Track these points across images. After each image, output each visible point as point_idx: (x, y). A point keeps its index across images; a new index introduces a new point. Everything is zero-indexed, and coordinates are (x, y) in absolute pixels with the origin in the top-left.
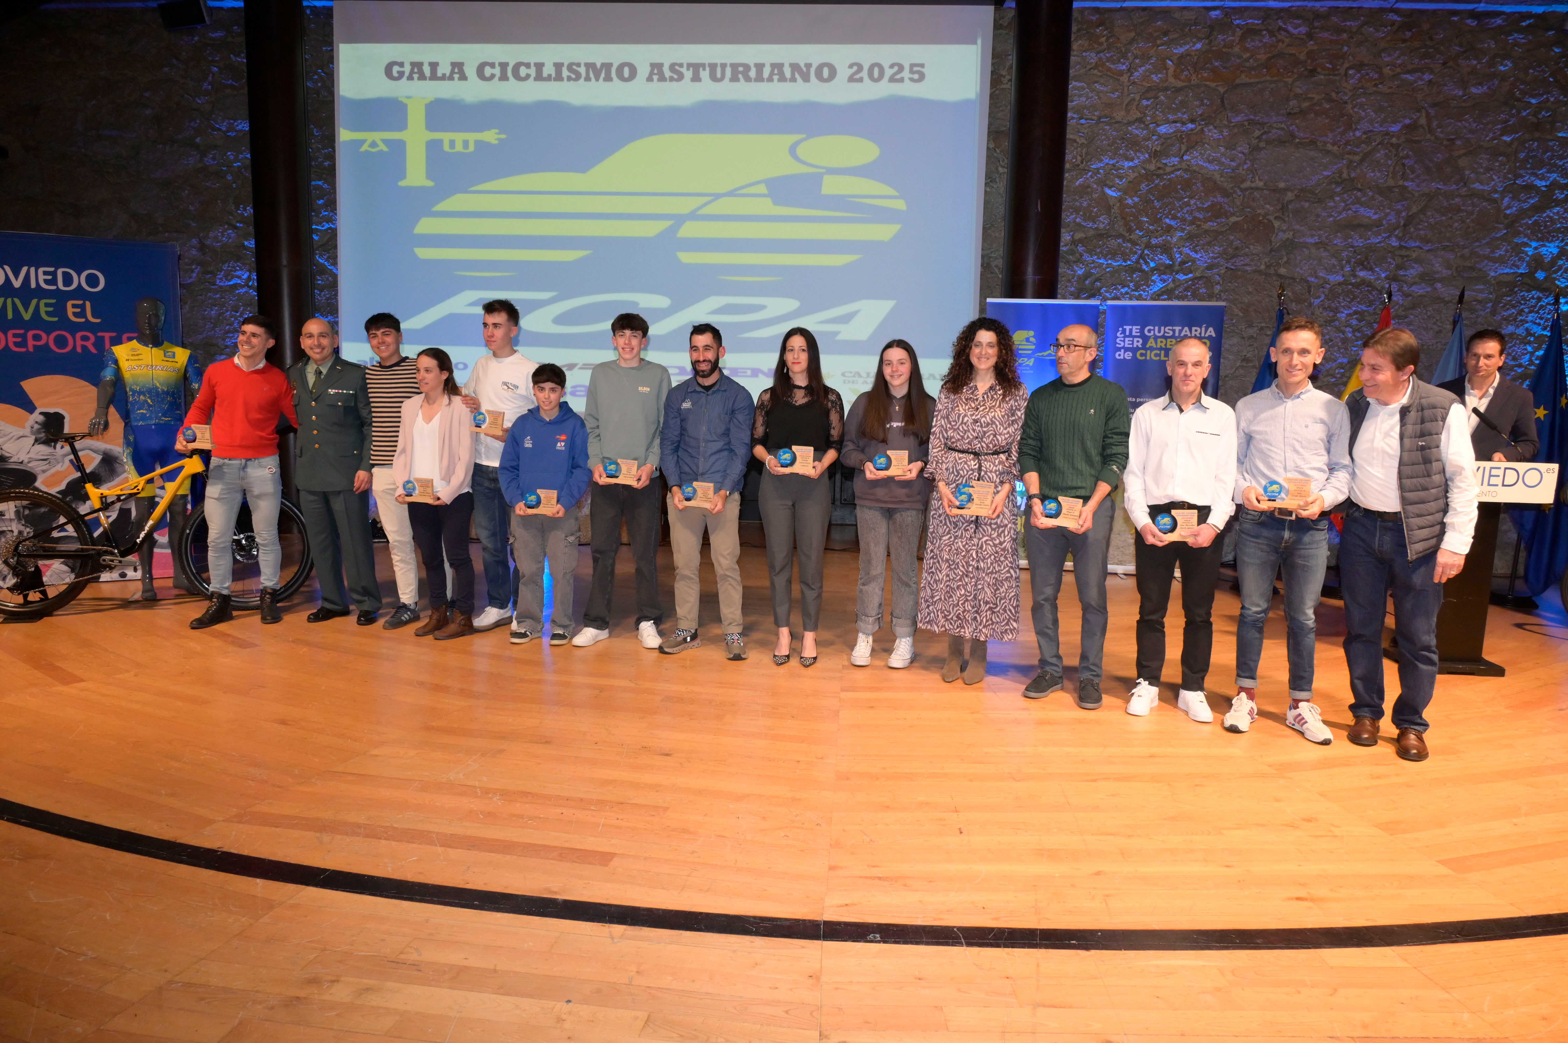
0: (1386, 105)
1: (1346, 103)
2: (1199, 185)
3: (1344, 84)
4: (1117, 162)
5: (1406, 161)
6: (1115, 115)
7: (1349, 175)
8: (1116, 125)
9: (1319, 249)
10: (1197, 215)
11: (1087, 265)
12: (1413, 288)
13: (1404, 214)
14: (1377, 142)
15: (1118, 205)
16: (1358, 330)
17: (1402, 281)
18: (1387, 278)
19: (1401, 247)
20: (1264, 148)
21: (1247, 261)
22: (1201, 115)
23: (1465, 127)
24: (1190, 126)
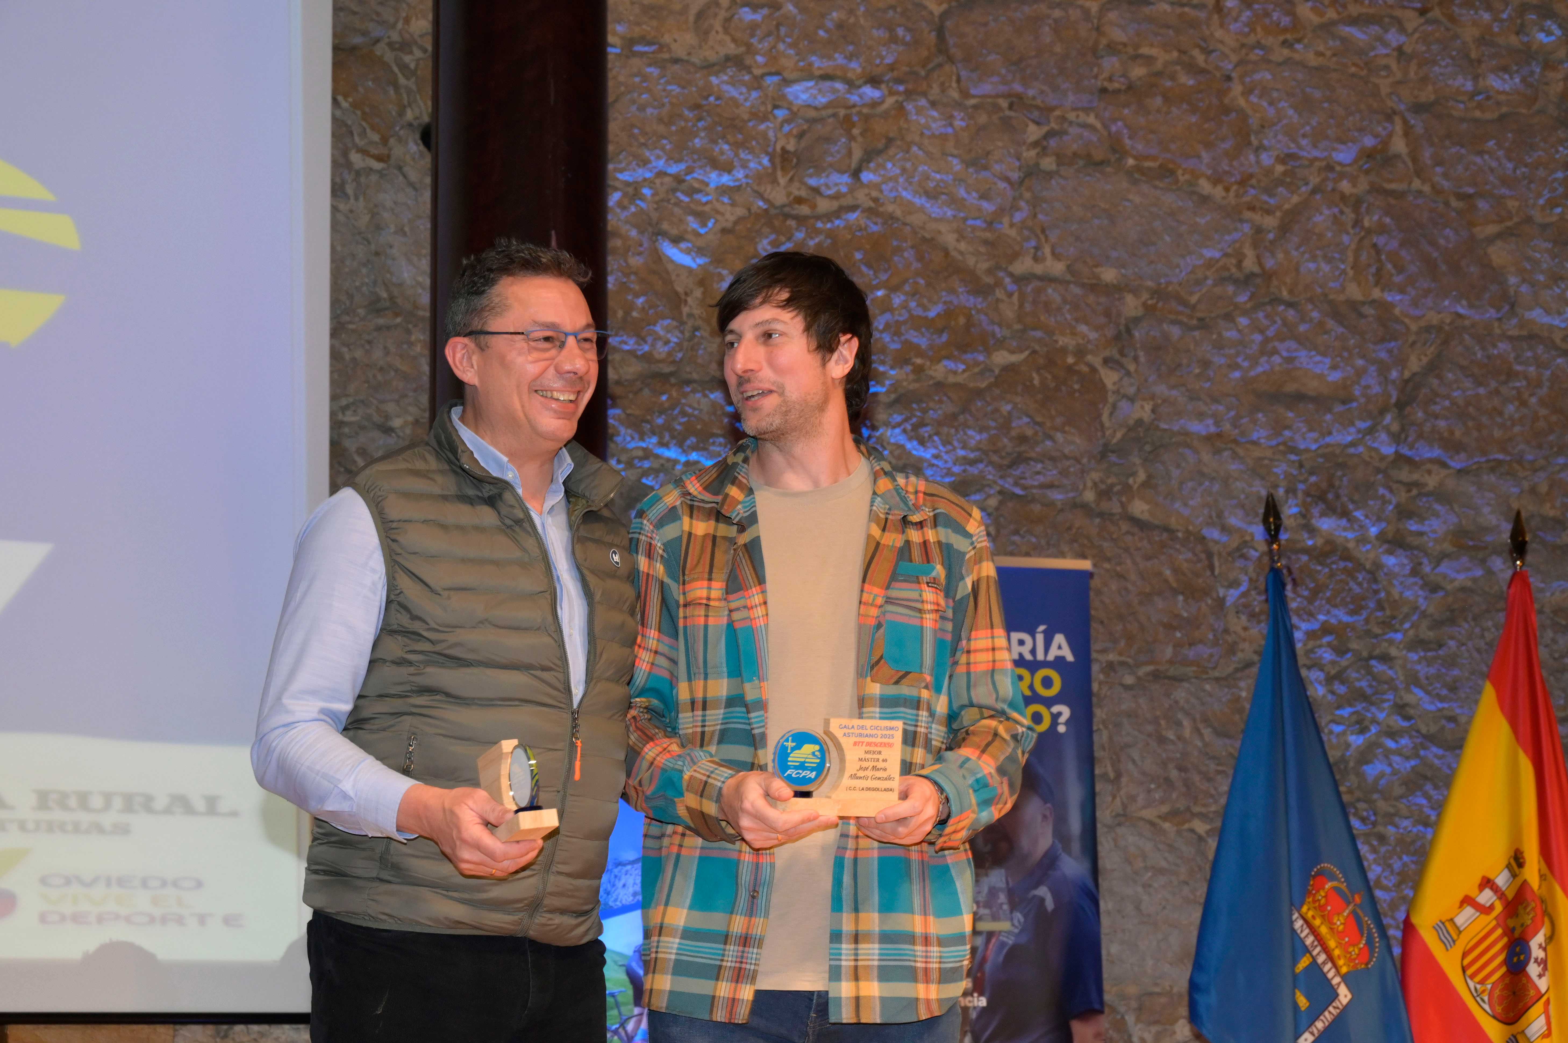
0: (1317, 94)
1: (1229, 78)
2: (909, 254)
3: (1219, 34)
4: (690, 171)
5: (1381, 240)
6: (667, 39)
7: (1260, 264)
8: (677, 67)
9: (1217, 452)
10: (913, 337)
11: (630, 464)
12: (1445, 567)
13: (1394, 374)
14: (1311, 186)
15: (698, 293)
16: (1339, 677)
17: (1417, 548)
18: (1382, 537)
19: (1400, 459)
20: (1057, 173)
21: (1052, 474)
22: (892, 68)
23: (1492, 170)
24: (870, 92)
